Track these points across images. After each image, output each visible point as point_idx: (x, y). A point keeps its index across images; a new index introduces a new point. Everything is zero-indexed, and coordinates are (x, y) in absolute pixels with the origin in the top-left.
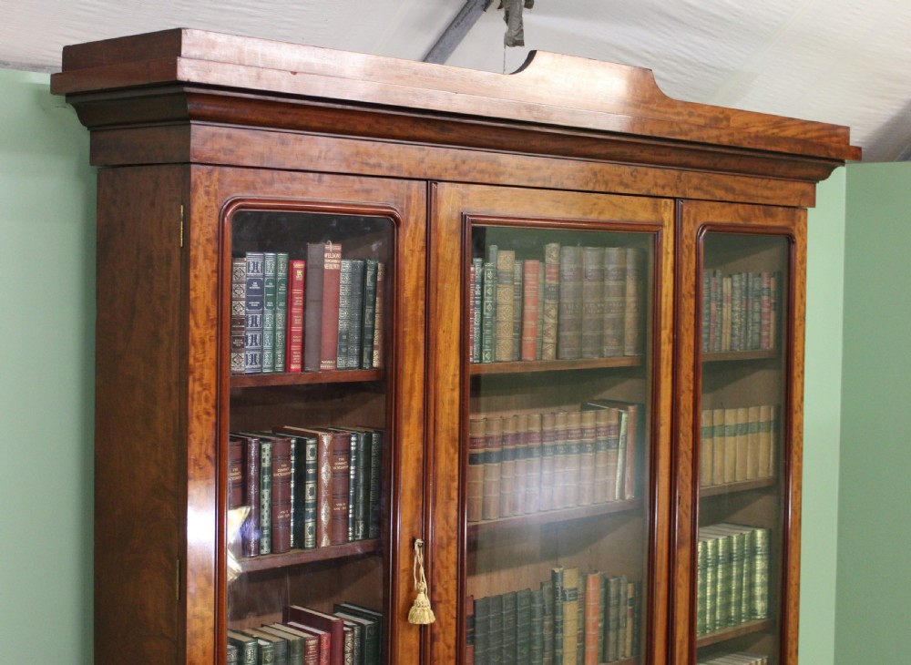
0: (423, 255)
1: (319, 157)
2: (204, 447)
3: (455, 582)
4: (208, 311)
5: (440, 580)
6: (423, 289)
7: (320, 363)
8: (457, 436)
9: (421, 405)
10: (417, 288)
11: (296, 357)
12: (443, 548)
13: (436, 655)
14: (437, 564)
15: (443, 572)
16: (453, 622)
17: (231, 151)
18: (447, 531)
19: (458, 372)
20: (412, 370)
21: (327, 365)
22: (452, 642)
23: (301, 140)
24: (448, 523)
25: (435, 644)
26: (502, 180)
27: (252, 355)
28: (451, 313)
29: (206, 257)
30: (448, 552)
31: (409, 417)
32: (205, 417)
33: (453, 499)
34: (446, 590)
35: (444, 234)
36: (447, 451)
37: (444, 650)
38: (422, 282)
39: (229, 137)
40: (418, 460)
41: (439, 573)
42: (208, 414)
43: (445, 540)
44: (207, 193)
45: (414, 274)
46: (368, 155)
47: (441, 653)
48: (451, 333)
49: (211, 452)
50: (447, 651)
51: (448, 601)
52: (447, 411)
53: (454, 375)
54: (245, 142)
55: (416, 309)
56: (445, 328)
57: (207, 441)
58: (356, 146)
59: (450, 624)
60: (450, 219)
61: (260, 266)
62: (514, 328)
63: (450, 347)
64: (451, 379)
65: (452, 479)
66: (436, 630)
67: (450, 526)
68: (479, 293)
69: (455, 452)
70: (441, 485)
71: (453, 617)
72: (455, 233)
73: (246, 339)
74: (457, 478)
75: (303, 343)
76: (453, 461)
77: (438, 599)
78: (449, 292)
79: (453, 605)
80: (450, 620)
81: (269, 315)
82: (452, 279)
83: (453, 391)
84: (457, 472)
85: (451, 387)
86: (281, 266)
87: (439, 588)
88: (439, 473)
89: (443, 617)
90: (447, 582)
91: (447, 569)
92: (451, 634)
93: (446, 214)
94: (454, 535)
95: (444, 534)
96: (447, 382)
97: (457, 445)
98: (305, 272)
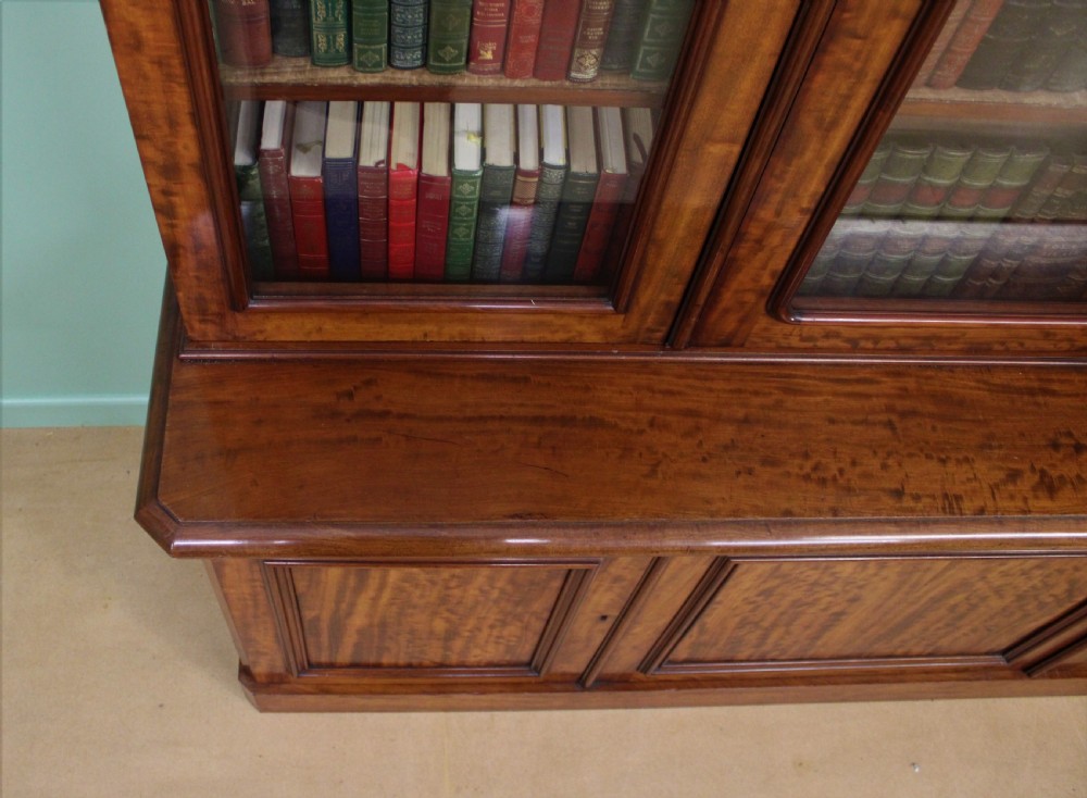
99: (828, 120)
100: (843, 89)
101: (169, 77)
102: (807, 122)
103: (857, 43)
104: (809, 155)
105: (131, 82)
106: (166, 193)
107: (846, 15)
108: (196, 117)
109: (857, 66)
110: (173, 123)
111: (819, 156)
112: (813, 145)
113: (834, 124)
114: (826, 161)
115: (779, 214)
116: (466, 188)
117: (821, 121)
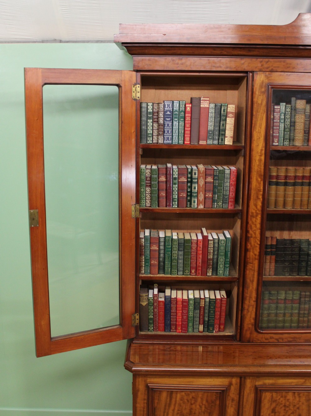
1: (190, 65)
3: (259, 231)
5: (251, 229)
7: (199, 142)
8: (263, 174)
11: (187, 139)
12: (254, 217)
13: (248, 257)
14: (250, 222)
15: (253, 226)
16: (258, 246)
17: (150, 65)
18: (256, 211)
19: (264, 149)
21: (202, 142)
22: (257, 253)
23: (182, 59)
24: (256, 207)
25: (248, 253)
27: (167, 137)
28: (261, 125)
30: (256, 219)
33: (260, 199)
34: (255, 234)
35: (257, 93)
36: (257, 179)
37: (252, 255)
39: (149, 60)
41: (251, 226)
43: (255, 214)
46: (215, 63)
48: (260, 133)
50: (254, 256)
51: (256, 238)
52: (257, 164)
53: (262, 150)
54: (156, 61)
56: (257, 130)
58: (209, 60)
59: (256, 246)
60: (261, 87)
61: (170, 105)
62: (305, 132)
63: (259, 138)
64: (259, 151)
65: (259, 191)
66: (249, 247)
67: (258, 209)
68: (283, 117)
69: (261, 180)
70: (253, 193)
71: (258, 244)
72: (263, 92)
73: (164, 132)
74: (262, 191)
75: (190, 134)
76: (260, 184)
77: (250, 236)
78: (259, 117)
79: (258, 239)
80: (256, 245)
81: (176, 123)
82: (261, 111)
83: (261, 156)
84: (262, 188)
85: (259, 154)
86: (181, 106)
87: (251, 232)
88: (252, 188)
89: (253, 243)
90: (255, 230)
91: (255, 225)
92: (256, 250)
93: (259, 85)
94: (260, 212)
95: (254, 211)
96: (258, 153)
97: (262, 177)
98: (191, 108)
99: (252, 280)
100: (252, 273)
102: (248, 281)
103: (251, 264)
104: (251, 288)
107: (248, 260)
111: (253, 288)
112: (251, 285)
114: (254, 289)
115: (249, 302)
116: (191, 302)
117: (250, 280)
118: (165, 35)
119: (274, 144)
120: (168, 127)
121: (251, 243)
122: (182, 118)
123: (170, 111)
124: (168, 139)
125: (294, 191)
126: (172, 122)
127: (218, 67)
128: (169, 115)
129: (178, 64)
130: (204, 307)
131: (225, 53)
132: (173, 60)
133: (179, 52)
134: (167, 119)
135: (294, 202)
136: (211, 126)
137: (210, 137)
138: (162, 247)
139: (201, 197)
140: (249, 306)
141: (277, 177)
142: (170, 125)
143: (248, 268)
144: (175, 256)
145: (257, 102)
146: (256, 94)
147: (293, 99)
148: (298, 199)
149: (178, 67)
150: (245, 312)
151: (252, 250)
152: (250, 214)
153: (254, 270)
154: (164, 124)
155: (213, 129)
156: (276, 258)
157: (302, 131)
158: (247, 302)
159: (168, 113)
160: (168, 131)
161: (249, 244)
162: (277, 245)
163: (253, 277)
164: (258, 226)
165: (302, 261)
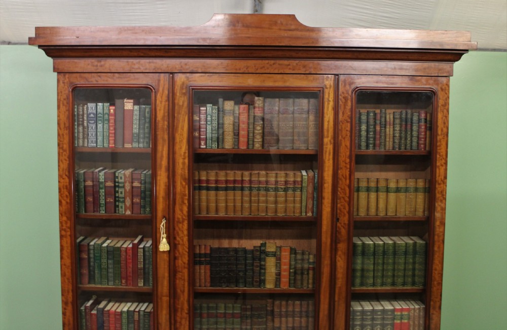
0: (167, 103)
1: (109, 67)
2: (64, 171)
3: (187, 237)
4: (65, 124)
5: (178, 235)
6: (167, 117)
7: (123, 145)
8: (187, 178)
9: (166, 164)
10: (164, 116)
11: (112, 142)
12: (180, 223)
13: (177, 265)
14: (177, 228)
15: (180, 232)
16: (187, 253)
17: (70, 67)
18: (182, 216)
19: (187, 152)
20: (163, 150)
21: (127, 146)
22: (186, 262)
23: (100, 61)
24: (182, 213)
25: (177, 261)
26: (208, 70)
27: (91, 140)
28: (183, 127)
29: (63, 105)
30: (183, 225)
31: (161, 168)
32: (64, 161)
33: (185, 204)
34: (183, 240)
35: (178, 94)
36: (181, 183)
38: (166, 114)
39: (68, 62)
40: (166, 186)
41: (178, 233)
42: (66, 160)
43: (181, 220)
44: (64, 83)
45: (162, 112)
46: (134, 64)
47: (180, 264)
48: (182, 135)
49: (67, 173)
50: (183, 264)
51: (183, 245)
52: (181, 167)
53: (185, 153)
54: (75, 63)
55: (164, 125)
56: (179, 132)
57: (66, 170)
60: (182, 88)
61: (94, 108)
62: (235, 135)
63: (182, 140)
64: (183, 154)
65: (185, 195)
66: (177, 255)
67: (184, 214)
68: (210, 119)
69: (186, 184)
70: (178, 197)
71: (186, 252)
72: (185, 94)
73: (88, 135)
74: (187, 195)
75: (115, 137)
76: (184, 188)
77: (177, 243)
78: (181, 118)
79: (186, 247)
80: (185, 253)
81: (100, 126)
82: (183, 112)
83: (184, 159)
84: (187, 192)
85: (183, 157)
86: (105, 108)
87: (178, 239)
88: (177, 192)
89: (181, 250)
90: (182, 237)
91: (183, 231)
92: (185, 258)
93: (179, 86)
94: (187, 218)
95: (180, 217)
96: (181, 155)
97: (187, 181)
98: (115, 110)
100: (182, 283)
101: (69, 282)
102: (179, 291)
103: (181, 273)
104: (182, 299)
105: (63, 282)
106: (65, 309)
107: (177, 268)
108: (73, 291)
109: (183, 278)
110: (68, 292)
111: (184, 299)
112: (182, 296)
113: (183, 292)
114: (186, 301)
115: (181, 314)
116: (124, 315)
117: (181, 291)
118: (78, 37)
119: (202, 147)
120: (92, 130)
121: (178, 251)
122: (106, 120)
123: (94, 114)
124: (92, 142)
125: (226, 196)
126: (97, 125)
127: (137, 69)
128: (92, 117)
129: (97, 66)
130: (139, 321)
131: (142, 55)
132: (92, 63)
133: (96, 54)
134: (91, 122)
135: (226, 207)
136: (136, 128)
137: (135, 140)
138: (92, 256)
139: (128, 202)
140: (181, 319)
141: (208, 181)
142: (94, 127)
143: (177, 277)
144: (104, 266)
145: (178, 104)
146: (176, 95)
147: (221, 100)
148: (231, 204)
149: (98, 69)
150: (178, 325)
151: (180, 258)
152: (176, 219)
153: (184, 280)
154: (88, 127)
155: (138, 132)
156: (211, 268)
157: (231, 134)
158: (179, 314)
159: (92, 115)
160: (92, 135)
161: (177, 252)
162: (211, 254)
163: (184, 287)
164: (186, 232)
165: (239, 271)
